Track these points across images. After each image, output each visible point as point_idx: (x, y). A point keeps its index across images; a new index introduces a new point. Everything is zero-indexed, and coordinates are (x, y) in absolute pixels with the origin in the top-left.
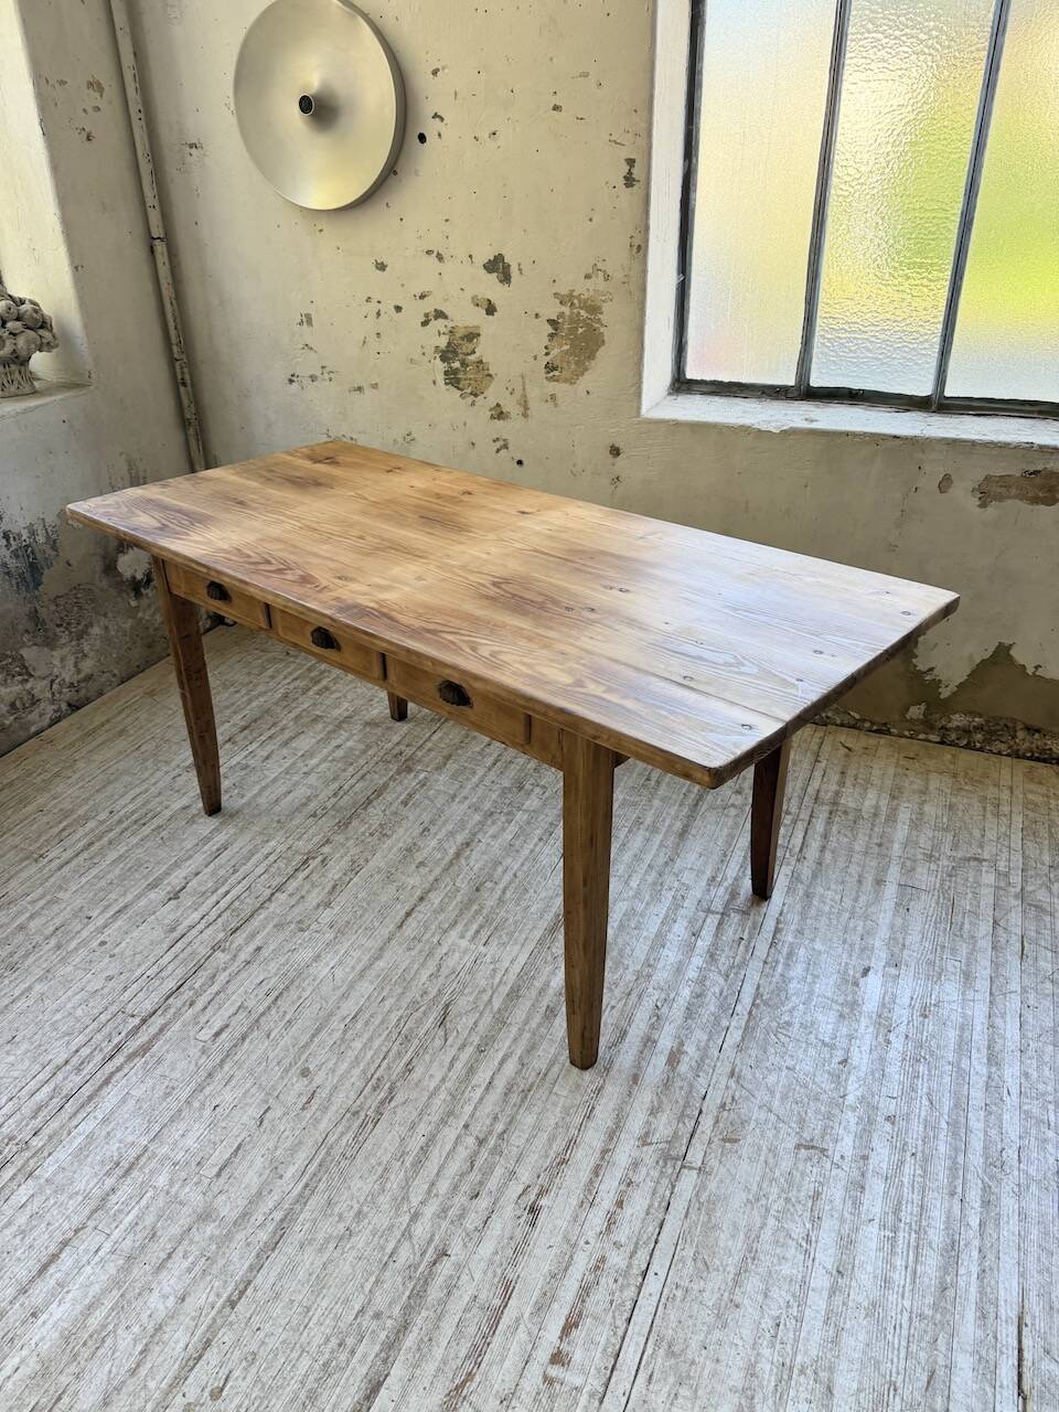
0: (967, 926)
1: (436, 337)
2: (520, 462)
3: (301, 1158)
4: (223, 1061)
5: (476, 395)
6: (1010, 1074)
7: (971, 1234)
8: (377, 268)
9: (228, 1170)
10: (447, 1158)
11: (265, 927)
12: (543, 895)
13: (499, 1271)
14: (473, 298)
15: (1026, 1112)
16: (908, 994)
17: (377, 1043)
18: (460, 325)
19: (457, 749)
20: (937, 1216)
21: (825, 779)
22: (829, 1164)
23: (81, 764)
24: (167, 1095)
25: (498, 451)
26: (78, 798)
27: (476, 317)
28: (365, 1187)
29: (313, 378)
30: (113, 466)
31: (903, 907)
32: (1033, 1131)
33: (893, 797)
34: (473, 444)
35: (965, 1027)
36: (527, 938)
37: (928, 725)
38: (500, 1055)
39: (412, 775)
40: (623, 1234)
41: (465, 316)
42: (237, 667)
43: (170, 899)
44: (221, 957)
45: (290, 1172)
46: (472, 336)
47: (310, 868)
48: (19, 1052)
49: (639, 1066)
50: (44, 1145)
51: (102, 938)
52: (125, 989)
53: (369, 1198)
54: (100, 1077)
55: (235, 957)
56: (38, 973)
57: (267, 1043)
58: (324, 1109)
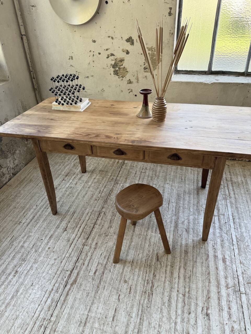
1: (111, 61)
2: (136, 95)
3: (135, 309)
4: (100, 282)
5: (123, 77)
8: (93, 42)
9: (115, 318)
10: (177, 302)
11: (96, 237)
12: (169, 216)
14: (122, 50)
17: (142, 269)
18: (118, 57)
19: (128, 176)
21: (226, 174)
23: (22, 192)
25: (129, 92)
26: (25, 202)
27: (123, 55)
28: (157, 316)
30: (17, 104)
33: (245, 177)
34: (122, 91)
36: (170, 231)
38: (178, 267)
39: (119, 185)
40: (234, 318)
41: (120, 55)
42: (57, 157)
43: (64, 231)
44: (87, 248)
45: (134, 315)
46: (122, 60)
47: (101, 216)
48: (36, 289)
49: (216, 265)
50: (56, 320)
51: (48, 247)
52: (61, 262)
53: (160, 320)
54: (65, 293)
55: (91, 247)
56: (33, 261)
57: (111, 273)
58: (136, 292)
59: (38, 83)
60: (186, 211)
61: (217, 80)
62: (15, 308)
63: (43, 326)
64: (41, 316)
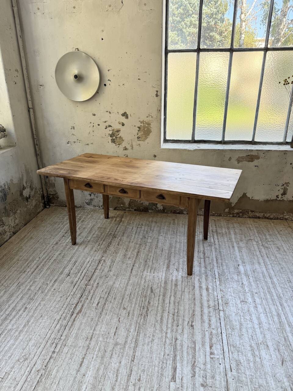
0: (254, 253)
1: (109, 131)
3: (133, 327)
4: (102, 310)
5: (119, 145)
6: (275, 280)
7: (281, 311)
8: (93, 115)
9: (116, 333)
10: (167, 320)
11: (97, 279)
12: (162, 260)
13: (191, 340)
14: (118, 122)
15: (281, 287)
16: (249, 268)
17: (139, 299)
18: (115, 128)
19: (125, 231)
20: (273, 309)
22: (248, 304)
23: (24, 247)
24: (92, 320)
26: (27, 256)
27: (119, 127)
28: (152, 330)
29: (74, 142)
31: (240, 251)
32: (284, 290)
33: (228, 229)
35: (263, 273)
37: (229, 213)
38: (169, 296)
39: (117, 238)
40: (213, 326)
41: (116, 126)
42: (56, 218)
43: (67, 276)
44: (89, 287)
45: (132, 330)
46: (118, 131)
47: (102, 263)
48: (45, 319)
49: (201, 293)
50: (65, 338)
51: (53, 288)
52: (67, 299)
53: (154, 332)
54: (72, 320)
55: (93, 286)
56: (40, 299)
57: (111, 304)
58: (133, 315)
59: (40, 149)
60: (177, 256)
61: (199, 147)
62: (28, 333)
63: (54, 343)
64: (52, 337)
